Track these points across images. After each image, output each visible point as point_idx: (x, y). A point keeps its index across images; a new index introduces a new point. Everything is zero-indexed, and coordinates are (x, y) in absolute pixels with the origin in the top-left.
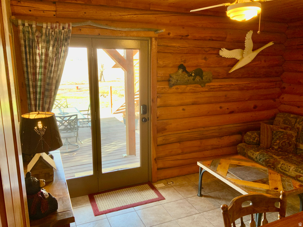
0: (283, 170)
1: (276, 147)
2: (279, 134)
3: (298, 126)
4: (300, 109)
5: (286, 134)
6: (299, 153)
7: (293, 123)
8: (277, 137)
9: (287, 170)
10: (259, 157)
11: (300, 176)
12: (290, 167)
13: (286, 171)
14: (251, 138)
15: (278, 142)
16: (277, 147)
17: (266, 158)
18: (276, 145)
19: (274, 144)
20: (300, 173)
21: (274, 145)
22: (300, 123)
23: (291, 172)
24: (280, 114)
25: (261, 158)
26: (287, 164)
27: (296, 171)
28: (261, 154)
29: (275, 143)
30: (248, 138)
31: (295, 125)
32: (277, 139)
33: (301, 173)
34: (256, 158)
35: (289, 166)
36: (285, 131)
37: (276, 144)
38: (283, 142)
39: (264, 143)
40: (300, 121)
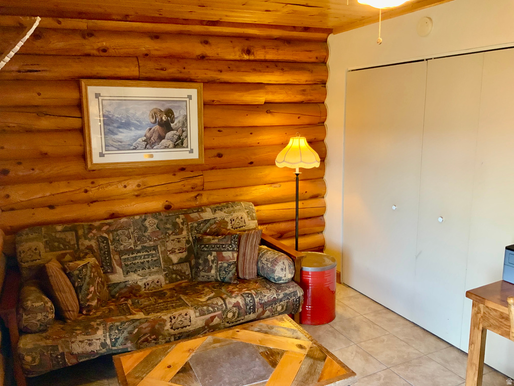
0: (178, 328)
1: (94, 303)
3: (87, 243)
4: (58, 210)
7: (72, 243)
8: (87, 279)
9: (186, 322)
10: (111, 340)
11: (212, 318)
12: (186, 315)
13: (186, 327)
14: (48, 311)
15: (92, 289)
16: (96, 301)
17: (129, 329)
18: (92, 299)
19: (88, 298)
20: (210, 313)
21: (88, 300)
22: (89, 236)
23: (196, 322)
25: (116, 339)
26: (181, 311)
27: (202, 314)
28: (111, 329)
29: (88, 295)
30: (40, 316)
31: (80, 243)
32: (89, 284)
33: (212, 312)
34: (104, 345)
35: (184, 314)
37: (91, 295)
38: (97, 284)
39: (72, 307)
40: (86, 232)
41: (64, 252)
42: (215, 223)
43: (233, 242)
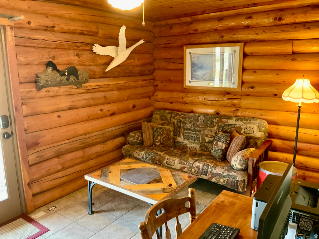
0: (169, 165)
1: (158, 144)
2: (160, 130)
3: (174, 120)
5: (165, 129)
6: (178, 146)
7: (169, 119)
8: (158, 133)
9: (172, 164)
10: (145, 157)
11: (185, 168)
12: (174, 160)
13: (172, 165)
14: (135, 138)
15: (159, 138)
16: (159, 143)
17: (152, 156)
18: (158, 142)
19: (156, 141)
20: (184, 165)
21: (156, 142)
22: (175, 118)
23: (176, 166)
24: (157, 112)
25: (147, 157)
26: (172, 158)
27: (180, 163)
28: (147, 153)
29: (156, 139)
30: (131, 139)
31: (171, 120)
32: (158, 135)
33: (185, 165)
34: (143, 157)
35: (173, 160)
36: (163, 127)
37: (157, 140)
38: (164, 137)
39: (147, 141)
40: (175, 116)
41: (166, 122)
42: (234, 127)
43: (224, 137)
